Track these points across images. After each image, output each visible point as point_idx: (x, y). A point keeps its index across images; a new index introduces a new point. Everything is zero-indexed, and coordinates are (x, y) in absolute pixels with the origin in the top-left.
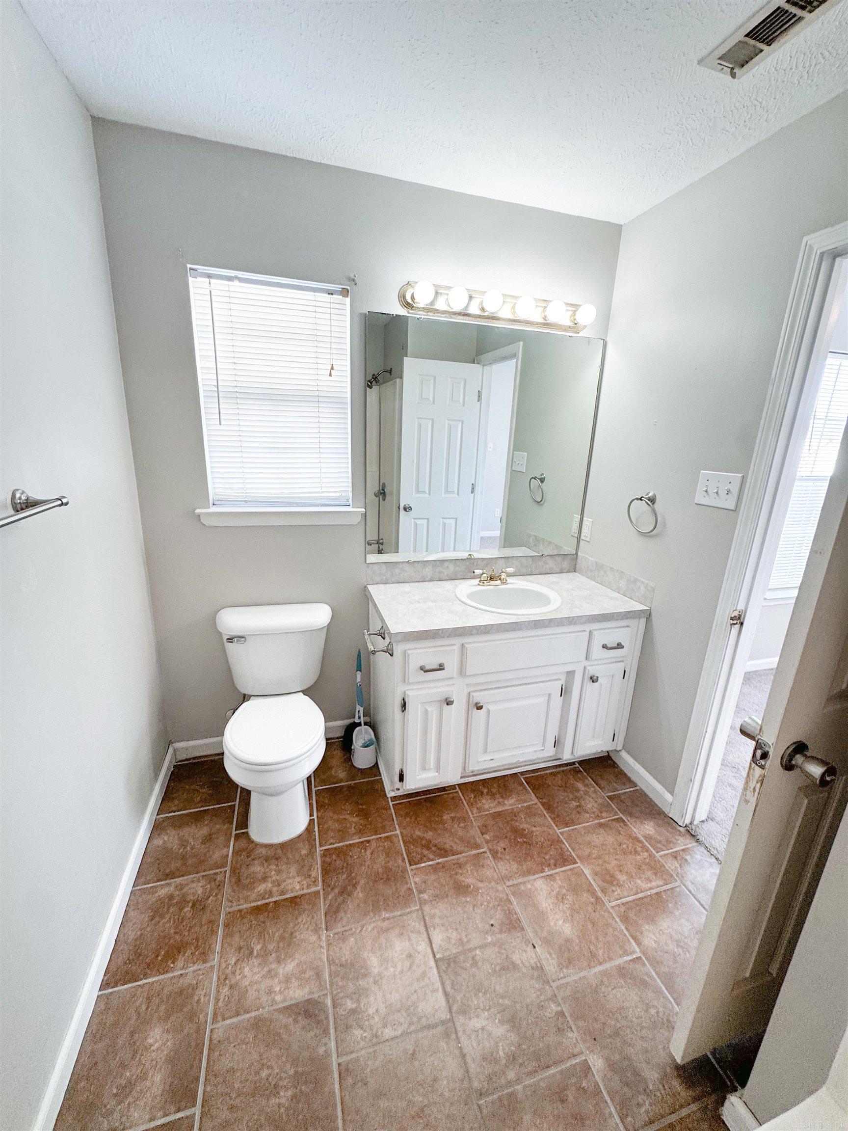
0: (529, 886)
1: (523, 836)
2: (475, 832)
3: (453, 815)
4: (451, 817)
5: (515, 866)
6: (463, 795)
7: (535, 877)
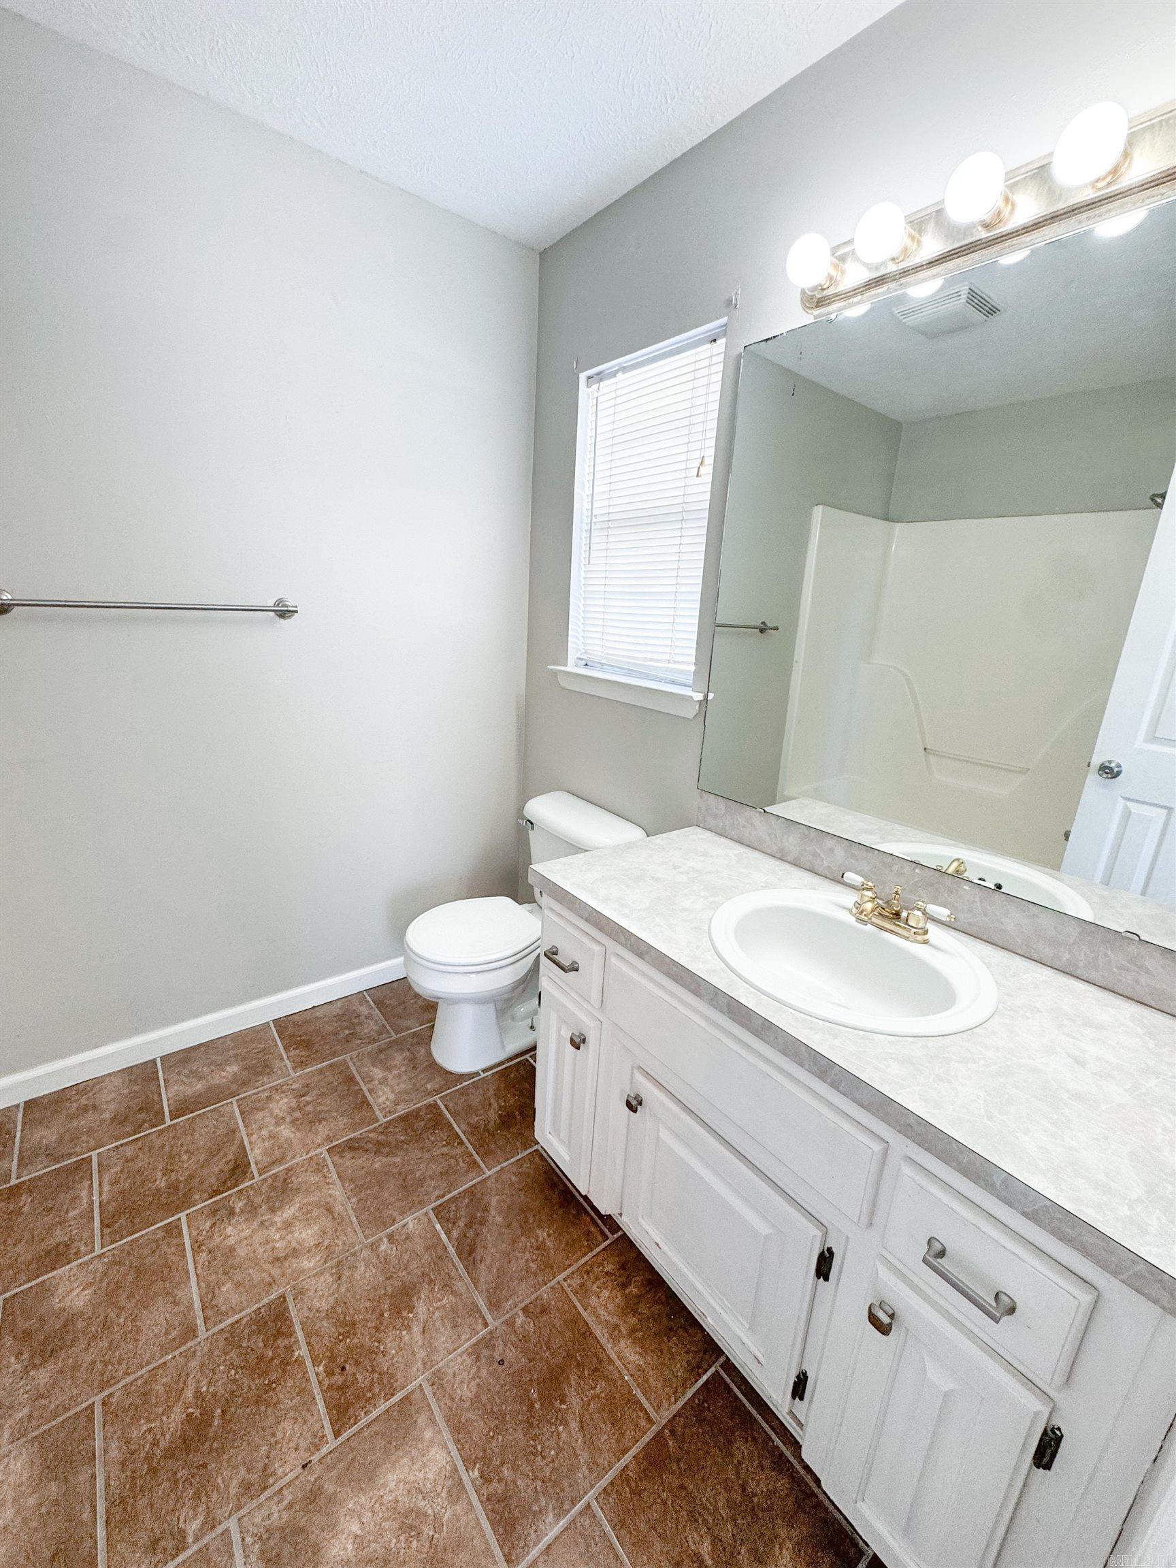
0: (428, 1435)
1: (546, 1399)
2: (524, 1294)
3: (549, 1244)
4: (543, 1243)
5: (466, 1392)
6: (604, 1249)
7: (451, 1446)
